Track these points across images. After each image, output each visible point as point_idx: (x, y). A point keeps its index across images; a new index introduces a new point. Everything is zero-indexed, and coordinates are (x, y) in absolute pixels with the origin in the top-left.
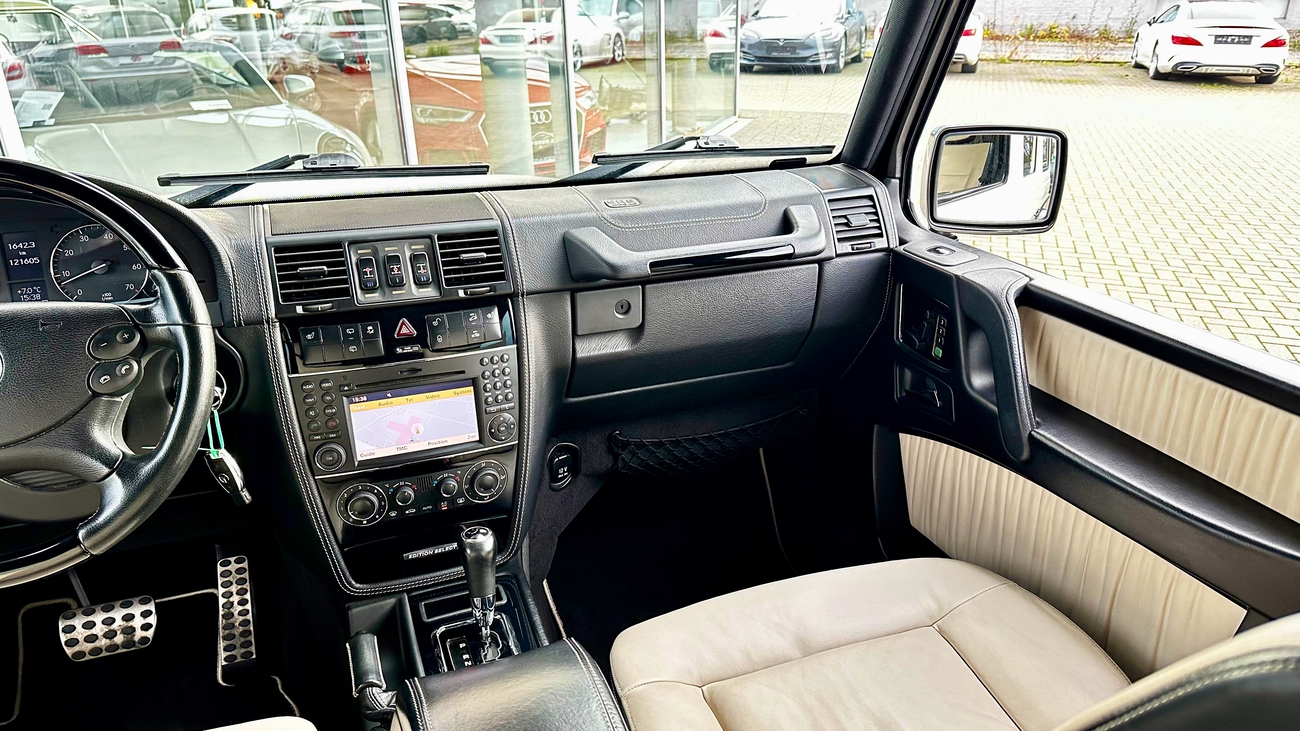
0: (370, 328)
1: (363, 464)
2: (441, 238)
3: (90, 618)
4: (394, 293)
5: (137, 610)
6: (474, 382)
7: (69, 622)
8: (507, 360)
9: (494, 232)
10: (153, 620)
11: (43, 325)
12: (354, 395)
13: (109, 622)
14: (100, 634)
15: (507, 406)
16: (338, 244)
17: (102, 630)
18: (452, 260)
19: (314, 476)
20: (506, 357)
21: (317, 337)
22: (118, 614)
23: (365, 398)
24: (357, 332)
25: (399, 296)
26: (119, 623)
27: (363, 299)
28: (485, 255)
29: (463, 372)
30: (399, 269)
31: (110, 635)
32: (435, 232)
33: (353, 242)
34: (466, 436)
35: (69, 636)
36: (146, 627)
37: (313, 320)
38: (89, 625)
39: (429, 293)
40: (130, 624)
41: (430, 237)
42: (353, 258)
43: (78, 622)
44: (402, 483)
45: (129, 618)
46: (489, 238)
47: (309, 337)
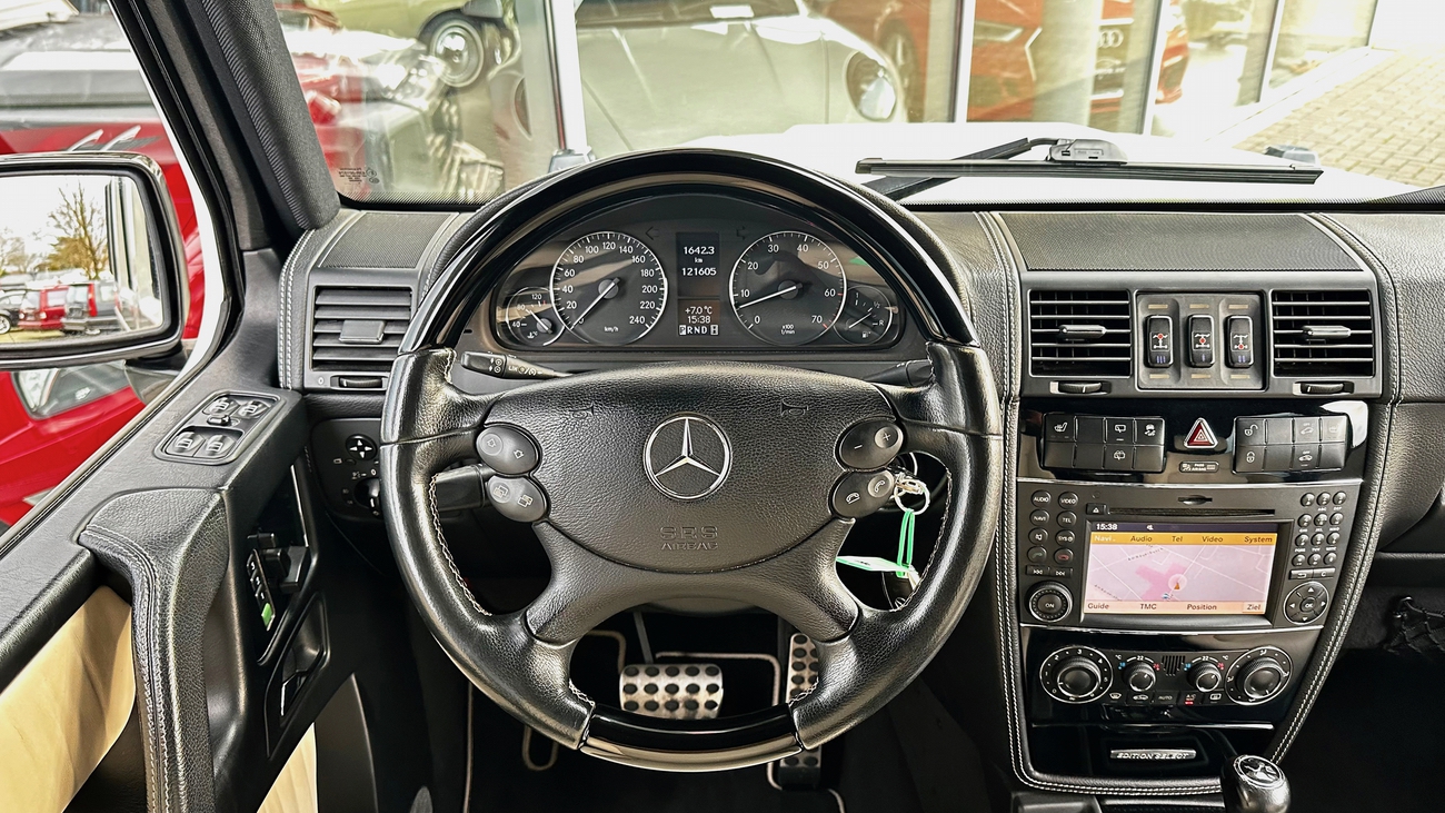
0: (1149, 427)
1: (1093, 620)
2: (1278, 295)
3: (653, 680)
4: (1193, 376)
5: (703, 681)
6: (1282, 530)
7: (631, 680)
8: (1343, 501)
9: (1364, 295)
10: (718, 697)
11: (785, 408)
12: (1101, 521)
13: (672, 689)
14: (662, 702)
15: (1323, 571)
16: (1123, 293)
17: (664, 698)
18: (1293, 334)
19: (1019, 622)
20: (1341, 495)
21: (1070, 428)
22: (683, 681)
23: (1115, 527)
24: (1130, 429)
25: (1198, 382)
26: (682, 695)
27: (1145, 381)
28: (1348, 332)
29: (1272, 512)
30: (1208, 341)
31: (673, 705)
32: (1270, 285)
33: (1144, 292)
34: (1246, 605)
35: (630, 697)
36: (710, 705)
37: (1069, 405)
38: (651, 689)
39: (1245, 383)
40: (695, 697)
41: (1261, 294)
42: (1140, 315)
43: (641, 681)
44: (1140, 658)
45: (693, 689)
46: (1353, 304)
47: (1059, 428)
